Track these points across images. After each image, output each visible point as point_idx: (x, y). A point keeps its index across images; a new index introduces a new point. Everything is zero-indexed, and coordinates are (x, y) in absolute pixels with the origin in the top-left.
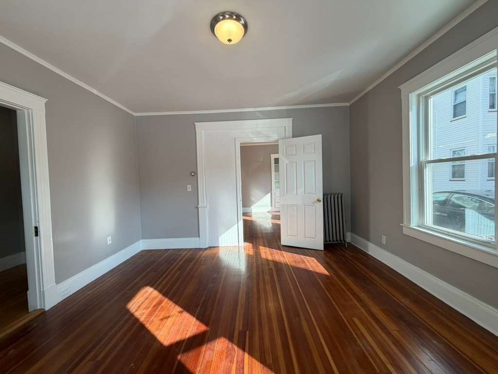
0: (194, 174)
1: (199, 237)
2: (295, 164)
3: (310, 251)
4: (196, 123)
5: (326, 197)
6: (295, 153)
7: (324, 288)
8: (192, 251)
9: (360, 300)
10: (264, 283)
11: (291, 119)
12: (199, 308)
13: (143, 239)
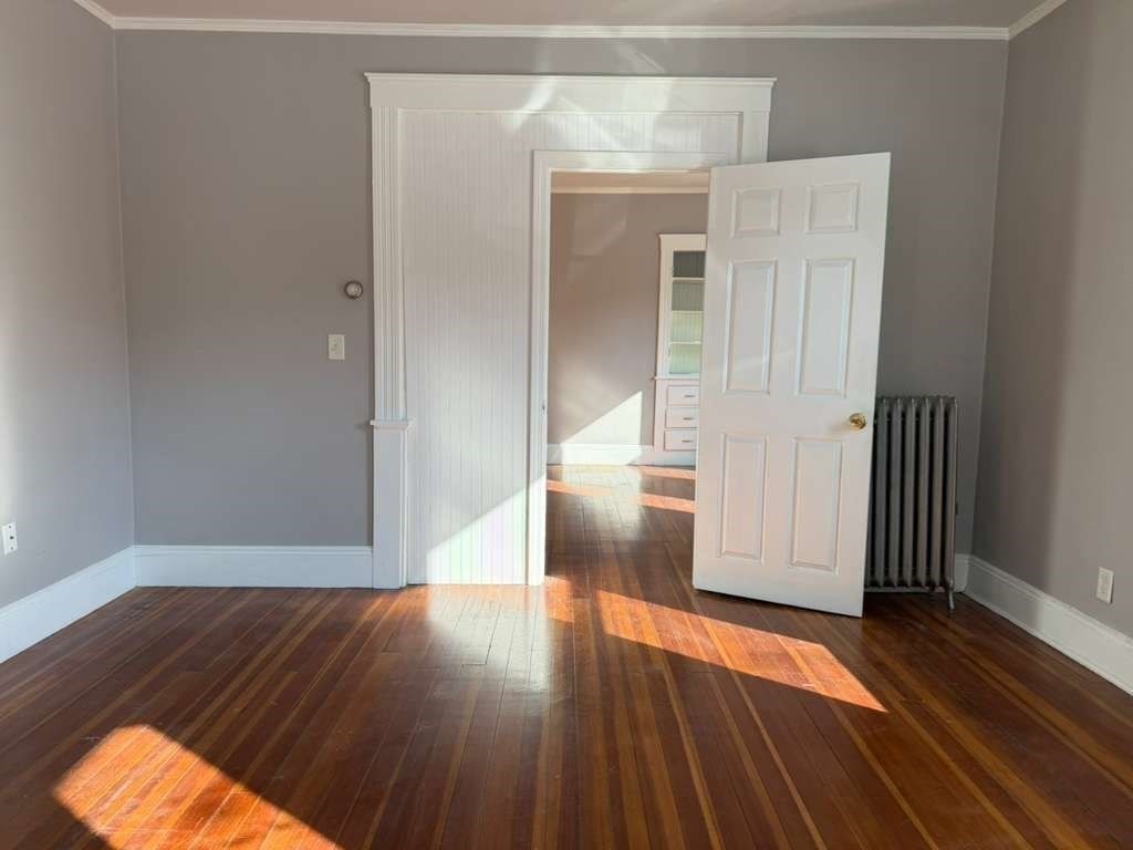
0: (357, 291)
1: (370, 542)
2: (771, 271)
3: (807, 616)
4: (371, 77)
5: (885, 409)
6: (774, 225)
7: (867, 753)
8: (339, 600)
9: (1008, 804)
10: (634, 727)
11: (769, 82)
12: (382, 807)
13: (139, 540)
